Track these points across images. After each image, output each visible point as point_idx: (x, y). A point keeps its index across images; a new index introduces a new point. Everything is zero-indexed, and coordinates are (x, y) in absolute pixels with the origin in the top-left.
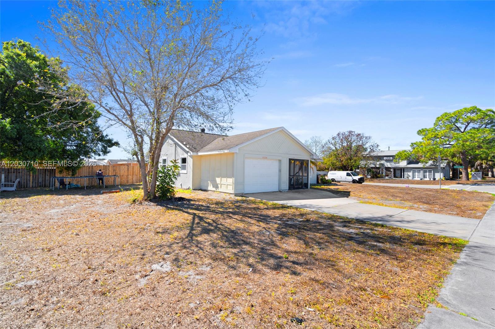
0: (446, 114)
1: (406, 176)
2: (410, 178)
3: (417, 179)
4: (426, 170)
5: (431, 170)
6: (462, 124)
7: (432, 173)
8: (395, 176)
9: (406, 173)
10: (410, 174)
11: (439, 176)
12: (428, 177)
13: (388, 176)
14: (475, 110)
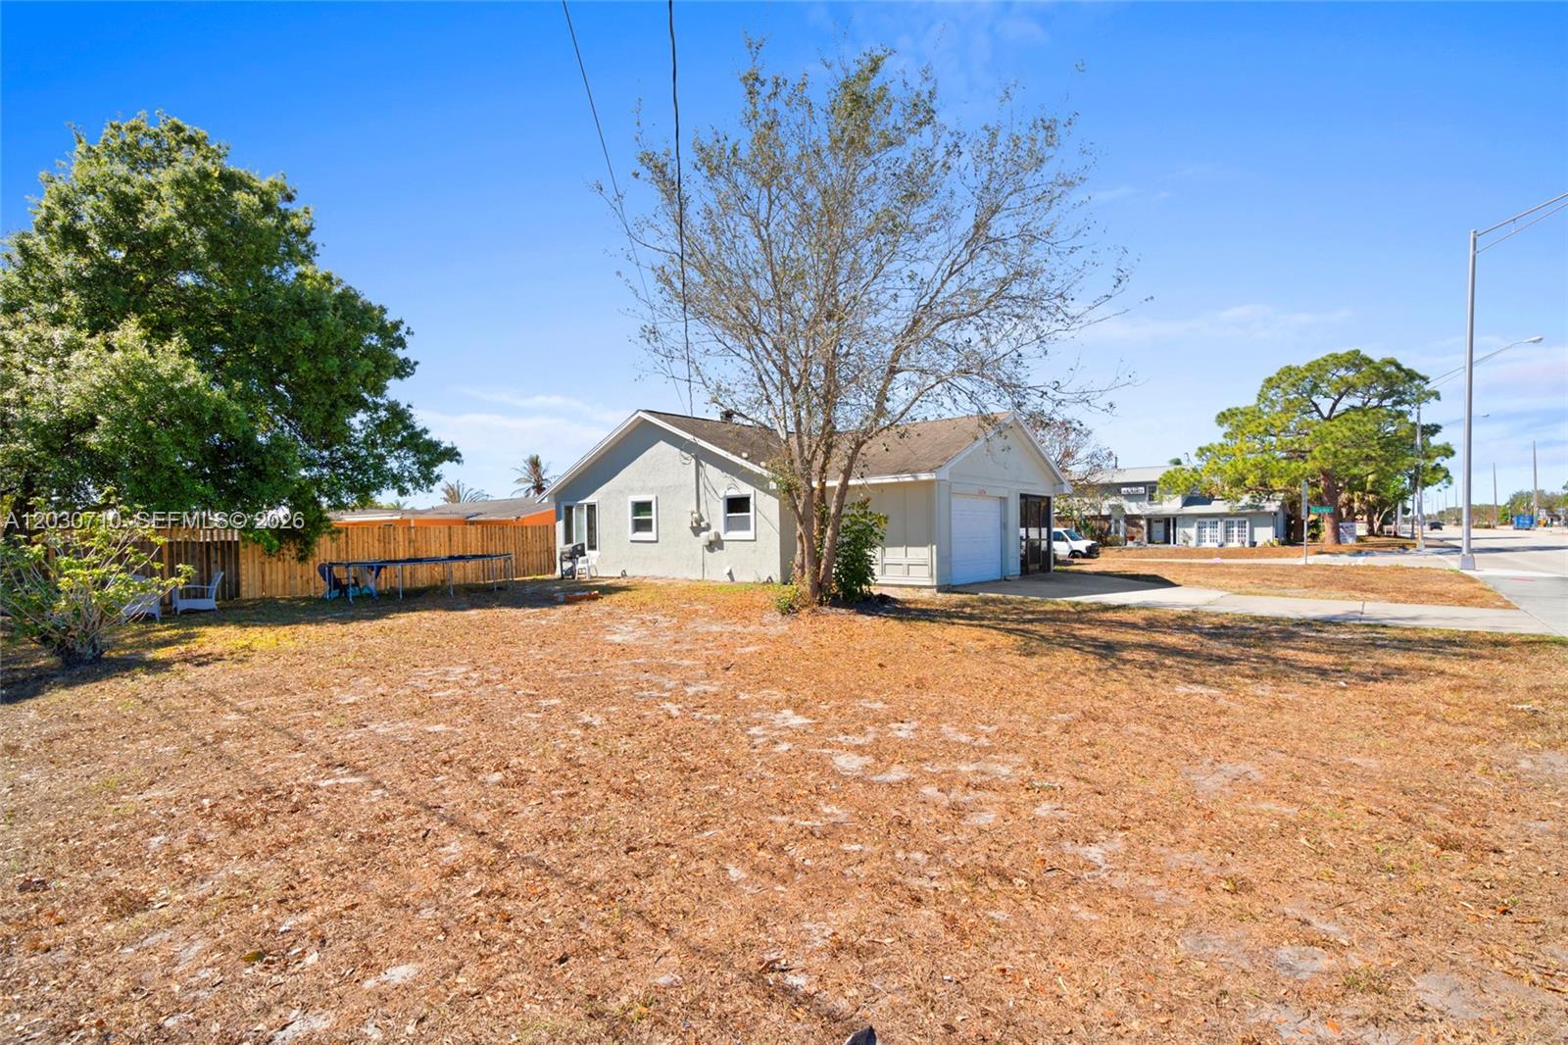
0: (1288, 371)
1: (1179, 540)
2: (1192, 544)
3: (1208, 544)
4: (1231, 519)
5: (1243, 519)
6: (1326, 396)
7: (1247, 529)
8: (1150, 541)
9: (1181, 530)
10: (1192, 531)
11: (1265, 535)
12: (1236, 537)
13: (1132, 539)
14: (1356, 361)
